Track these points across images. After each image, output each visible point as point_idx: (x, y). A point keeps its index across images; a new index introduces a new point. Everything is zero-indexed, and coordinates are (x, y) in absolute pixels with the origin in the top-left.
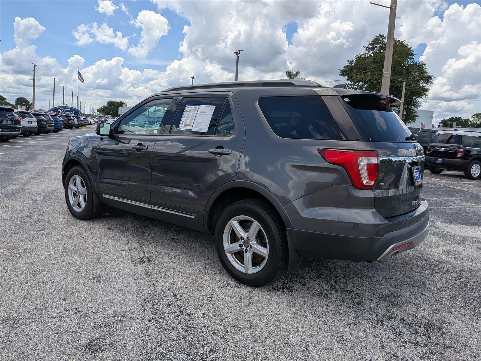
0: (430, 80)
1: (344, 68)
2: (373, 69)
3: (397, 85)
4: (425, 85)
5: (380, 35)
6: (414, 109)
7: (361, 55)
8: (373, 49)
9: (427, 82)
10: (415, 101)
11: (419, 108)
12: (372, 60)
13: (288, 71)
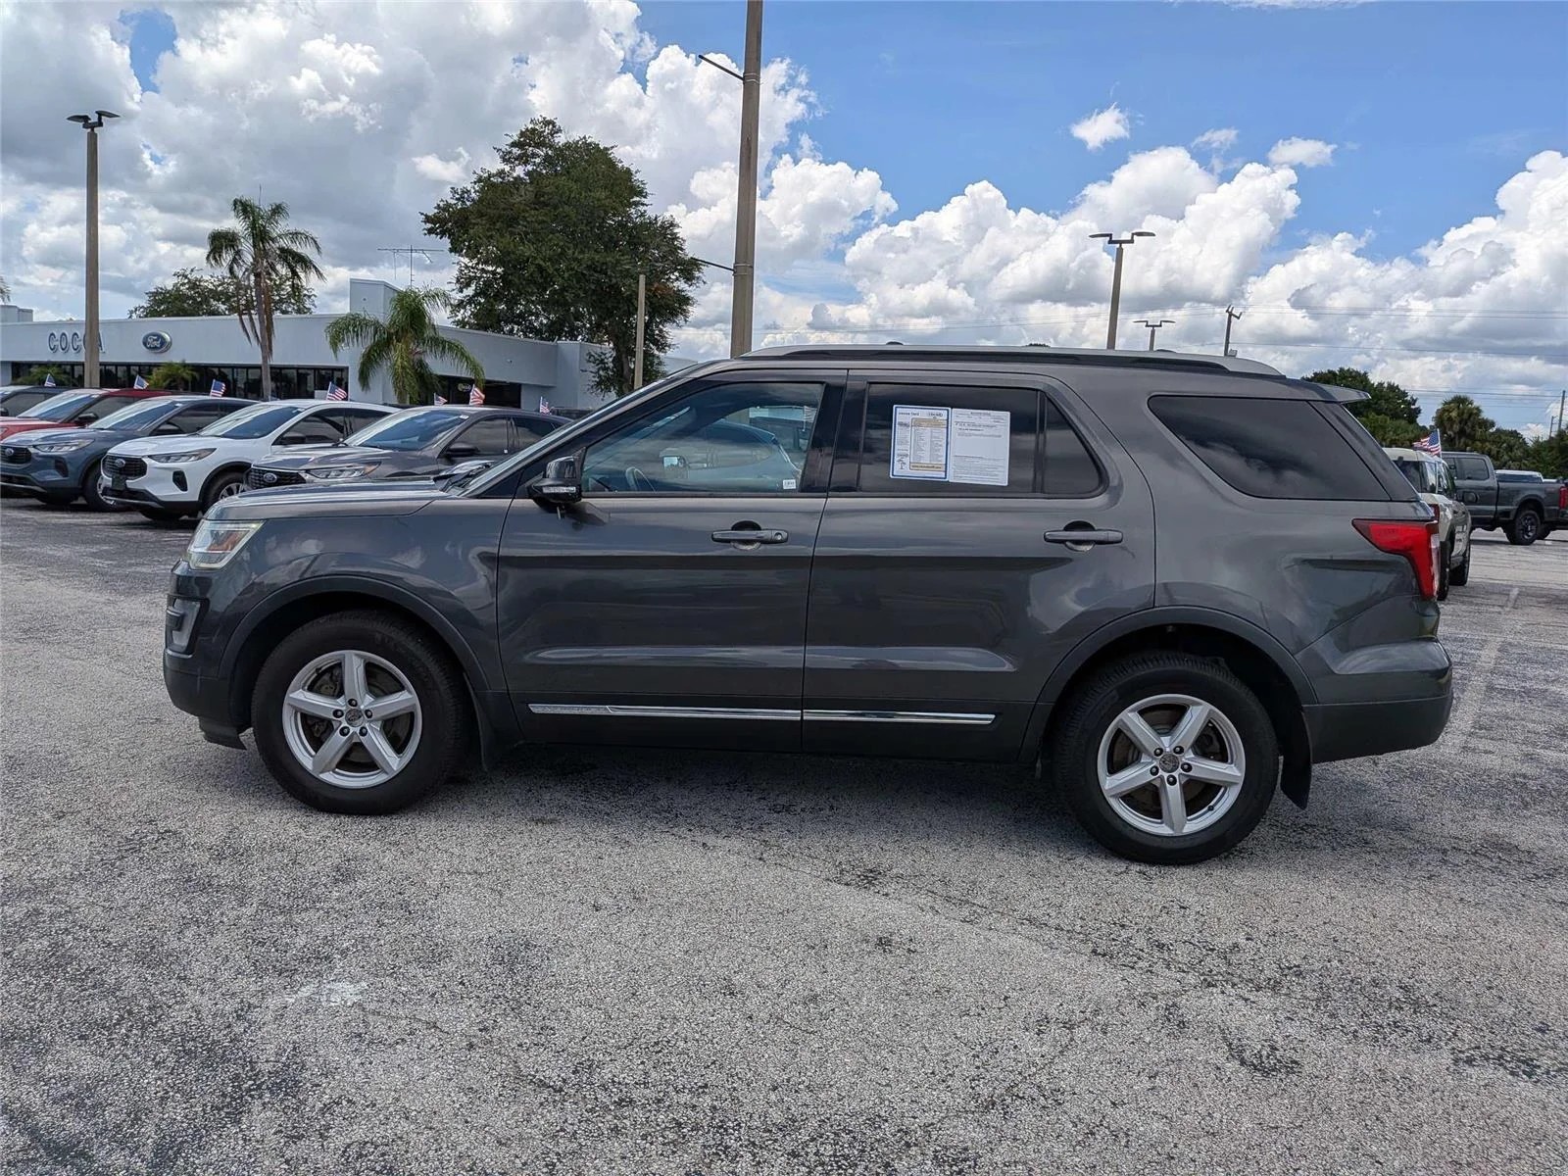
0: (697, 274)
1: (436, 211)
2: (539, 224)
3: (614, 281)
4: (681, 285)
5: (544, 118)
6: (656, 352)
7: (489, 176)
8: (524, 159)
9: (689, 277)
10: (657, 332)
11: (670, 353)
12: (530, 196)
13: (241, 202)
